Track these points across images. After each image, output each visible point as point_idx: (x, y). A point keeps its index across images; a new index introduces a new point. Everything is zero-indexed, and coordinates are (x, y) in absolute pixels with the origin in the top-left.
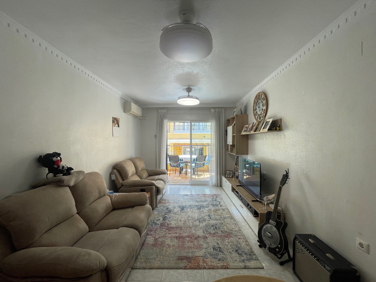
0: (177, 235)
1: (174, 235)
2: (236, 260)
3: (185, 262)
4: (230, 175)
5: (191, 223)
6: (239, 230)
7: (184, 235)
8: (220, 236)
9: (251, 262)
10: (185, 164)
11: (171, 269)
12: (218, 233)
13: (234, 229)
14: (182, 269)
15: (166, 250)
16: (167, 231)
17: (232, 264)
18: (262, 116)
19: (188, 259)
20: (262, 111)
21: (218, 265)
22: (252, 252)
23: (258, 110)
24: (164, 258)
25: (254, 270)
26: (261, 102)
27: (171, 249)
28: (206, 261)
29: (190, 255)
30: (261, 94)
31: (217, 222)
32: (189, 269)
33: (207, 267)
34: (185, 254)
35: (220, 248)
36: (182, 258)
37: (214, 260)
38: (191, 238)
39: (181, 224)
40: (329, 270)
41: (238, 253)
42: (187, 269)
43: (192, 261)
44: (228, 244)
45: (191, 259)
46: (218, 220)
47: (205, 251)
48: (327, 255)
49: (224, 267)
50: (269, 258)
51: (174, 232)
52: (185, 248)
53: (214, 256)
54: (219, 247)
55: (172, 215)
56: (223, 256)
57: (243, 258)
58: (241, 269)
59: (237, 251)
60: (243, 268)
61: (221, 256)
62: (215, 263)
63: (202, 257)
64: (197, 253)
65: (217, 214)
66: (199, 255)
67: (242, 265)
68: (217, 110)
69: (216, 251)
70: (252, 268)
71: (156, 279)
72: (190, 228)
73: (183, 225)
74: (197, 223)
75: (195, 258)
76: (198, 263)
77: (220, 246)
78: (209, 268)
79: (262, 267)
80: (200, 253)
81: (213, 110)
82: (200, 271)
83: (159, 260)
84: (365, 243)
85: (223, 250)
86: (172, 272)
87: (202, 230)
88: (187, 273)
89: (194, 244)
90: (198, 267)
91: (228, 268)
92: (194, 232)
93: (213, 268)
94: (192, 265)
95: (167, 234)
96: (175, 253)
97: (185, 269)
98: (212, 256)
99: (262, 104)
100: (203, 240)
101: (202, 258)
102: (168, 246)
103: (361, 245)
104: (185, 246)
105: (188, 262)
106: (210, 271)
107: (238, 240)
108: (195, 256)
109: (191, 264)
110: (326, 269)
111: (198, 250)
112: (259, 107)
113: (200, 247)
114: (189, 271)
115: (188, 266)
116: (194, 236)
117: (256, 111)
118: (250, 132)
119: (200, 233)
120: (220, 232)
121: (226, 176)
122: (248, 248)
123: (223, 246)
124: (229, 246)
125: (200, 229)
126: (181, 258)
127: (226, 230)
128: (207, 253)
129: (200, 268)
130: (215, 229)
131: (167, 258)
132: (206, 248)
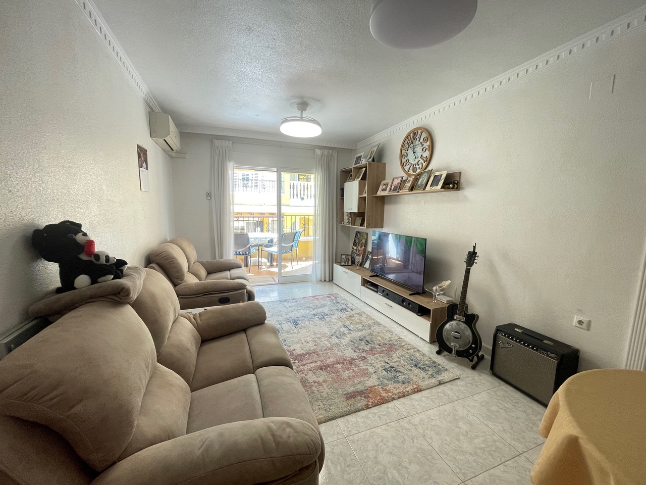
0: (319, 364)
1: (313, 365)
2: (424, 378)
3: (361, 399)
4: (348, 261)
5: (326, 342)
6: (400, 338)
7: (328, 361)
8: (381, 351)
9: (443, 375)
10: (257, 248)
11: (347, 415)
12: (375, 348)
13: (392, 339)
14: (362, 409)
15: (318, 391)
16: (297, 361)
17: (423, 384)
18: (420, 166)
19: (360, 393)
20: (420, 159)
21: (407, 389)
22: (435, 362)
23: (411, 157)
24: (324, 403)
25: (451, 383)
26: (419, 144)
27: (325, 386)
28: (388, 389)
29: (360, 387)
30: (419, 132)
31: (363, 333)
32: (373, 407)
33: (396, 397)
34: (352, 389)
35: (393, 367)
36: (353, 396)
37: (396, 385)
38: (343, 363)
39: (311, 346)
40: (556, 357)
41: (420, 368)
42: (370, 408)
43: (370, 395)
44: (399, 360)
45: (365, 393)
46: (362, 330)
47: (376, 377)
48: (544, 341)
49: (416, 390)
50: (457, 365)
51: (310, 361)
52: (345, 380)
53: (395, 380)
54: (391, 367)
55: (285, 335)
56: (404, 376)
57: (430, 373)
58: (436, 386)
59: (416, 365)
60: (438, 385)
61: (401, 378)
62: (402, 388)
63: (378, 385)
64: (367, 382)
65: (354, 322)
66: (373, 385)
67: (434, 381)
68: (326, 152)
69: (391, 373)
70: (448, 382)
71: (335, 437)
72: (331, 349)
73: (315, 347)
74: (335, 340)
75: (371, 389)
76: (380, 396)
77: (391, 364)
78: (399, 398)
79: (458, 377)
80: (372, 381)
81: (318, 152)
82: (390, 405)
83: (320, 409)
84: (585, 319)
85: (398, 369)
86: (351, 418)
87: (350, 349)
88: (375, 414)
89: (354, 371)
90: (384, 401)
91: (421, 390)
92: (340, 353)
93: (404, 396)
94: (374, 399)
95: (301, 367)
96: (336, 390)
97: (368, 408)
98: (391, 381)
99: (422, 147)
100: (362, 362)
101: (380, 387)
102: (316, 384)
103: (580, 322)
104: (343, 377)
105: (365, 397)
106: (402, 400)
107: (408, 351)
108: (369, 387)
109: (372, 399)
110: (551, 357)
111: (367, 378)
112: (414, 153)
113: (366, 374)
114: (375, 410)
115: (370, 404)
116: (345, 360)
117: (406, 158)
118: (398, 192)
119: (349, 353)
120: (378, 346)
121: (342, 264)
122: (426, 358)
123: (394, 364)
124: (402, 361)
125: (347, 349)
126: (351, 396)
127: (382, 341)
128: (381, 379)
129: (388, 401)
130: (367, 343)
131: (329, 401)
132: (375, 373)
